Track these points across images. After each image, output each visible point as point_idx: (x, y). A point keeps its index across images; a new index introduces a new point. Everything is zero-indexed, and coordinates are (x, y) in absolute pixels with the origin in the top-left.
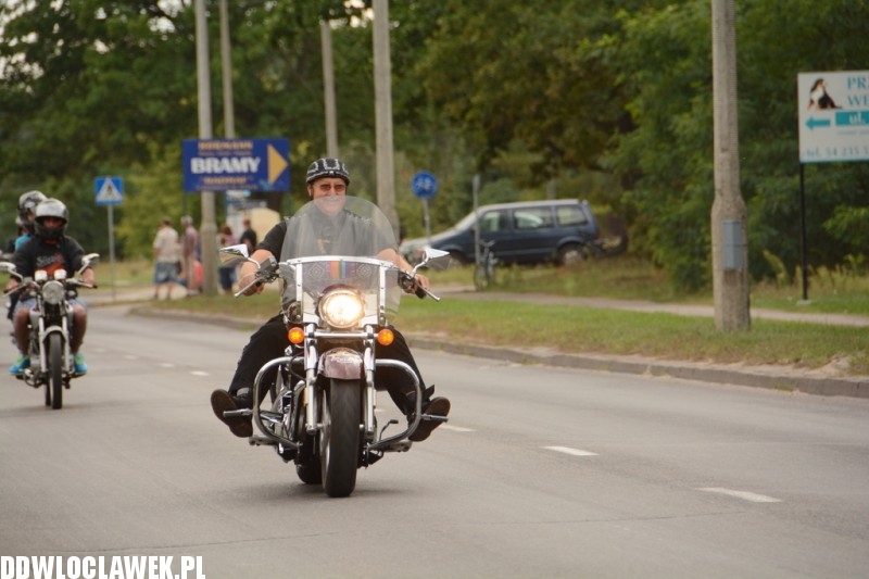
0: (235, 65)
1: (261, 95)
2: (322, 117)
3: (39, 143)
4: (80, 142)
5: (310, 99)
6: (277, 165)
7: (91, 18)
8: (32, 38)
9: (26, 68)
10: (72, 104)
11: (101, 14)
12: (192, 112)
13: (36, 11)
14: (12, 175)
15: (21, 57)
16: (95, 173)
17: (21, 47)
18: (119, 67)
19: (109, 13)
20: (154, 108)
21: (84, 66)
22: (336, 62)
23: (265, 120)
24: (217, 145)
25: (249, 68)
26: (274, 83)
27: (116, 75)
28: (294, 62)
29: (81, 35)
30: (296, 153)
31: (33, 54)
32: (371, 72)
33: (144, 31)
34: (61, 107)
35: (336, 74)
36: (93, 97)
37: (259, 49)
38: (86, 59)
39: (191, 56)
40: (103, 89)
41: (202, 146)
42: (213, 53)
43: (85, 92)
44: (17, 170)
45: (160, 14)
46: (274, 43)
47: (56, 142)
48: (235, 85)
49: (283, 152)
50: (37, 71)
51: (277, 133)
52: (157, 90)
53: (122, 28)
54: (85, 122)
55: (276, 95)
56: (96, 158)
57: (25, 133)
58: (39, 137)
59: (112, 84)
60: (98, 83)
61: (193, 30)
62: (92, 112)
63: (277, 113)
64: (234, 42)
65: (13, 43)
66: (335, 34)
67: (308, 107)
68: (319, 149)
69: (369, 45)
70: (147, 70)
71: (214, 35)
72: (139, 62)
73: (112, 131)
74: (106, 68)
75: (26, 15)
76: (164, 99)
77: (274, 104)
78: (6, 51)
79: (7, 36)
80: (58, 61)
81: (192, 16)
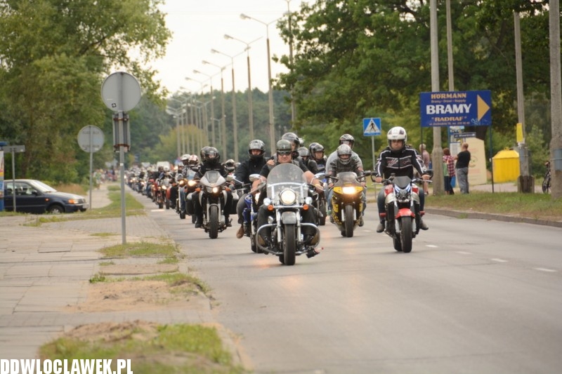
0: (455, 44)
1: (473, 62)
2: (514, 76)
3: (328, 97)
4: (354, 95)
5: (506, 64)
6: (483, 108)
7: (361, 14)
8: (324, 27)
9: (319, 48)
10: (349, 71)
11: (368, 11)
12: (427, 74)
13: (327, 10)
15: (316, 40)
16: (363, 116)
17: (316, 34)
18: (380, 47)
19: (373, 12)
20: (401, 72)
21: (356, 46)
22: (522, 39)
23: (476, 78)
24: (443, 96)
25: (464, 45)
26: (481, 54)
27: (377, 51)
28: (495, 40)
29: (356, 25)
30: (497, 99)
31: (324, 38)
32: (547, 46)
33: (397, 22)
34: (342, 73)
35: (523, 47)
36: (362, 66)
37: (471, 33)
38: (358, 41)
39: (426, 37)
40: (369, 61)
41: (433, 96)
42: (441, 36)
43: (357, 63)
45: (407, 10)
46: (482, 28)
47: (338, 96)
48: (455, 57)
49: (488, 101)
50: (326, 48)
51: (484, 86)
52: (404, 61)
53: (382, 20)
54: (357, 82)
55: (483, 62)
56: (364, 105)
57: (318, 90)
58: (328, 92)
59: (374, 57)
60: (365, 56)
61: (428, 21)
62: (362, 76)
63: (484, 74)
64: (455, 28)
65: (312, 30)
66: (522, 21)
67: (504, 69)
68: (512, 97)
69: (546, 27)
70: (397, 47)
71: (442, 24)
72: (392, 43)
73: (375, 88)
74: (371, 47)
75: (320, 13)
76: (408, 66)
77: (481, 67)
78: (307, 36)
79: (308, 26)
80: (340, 42)
81: (428, 12)
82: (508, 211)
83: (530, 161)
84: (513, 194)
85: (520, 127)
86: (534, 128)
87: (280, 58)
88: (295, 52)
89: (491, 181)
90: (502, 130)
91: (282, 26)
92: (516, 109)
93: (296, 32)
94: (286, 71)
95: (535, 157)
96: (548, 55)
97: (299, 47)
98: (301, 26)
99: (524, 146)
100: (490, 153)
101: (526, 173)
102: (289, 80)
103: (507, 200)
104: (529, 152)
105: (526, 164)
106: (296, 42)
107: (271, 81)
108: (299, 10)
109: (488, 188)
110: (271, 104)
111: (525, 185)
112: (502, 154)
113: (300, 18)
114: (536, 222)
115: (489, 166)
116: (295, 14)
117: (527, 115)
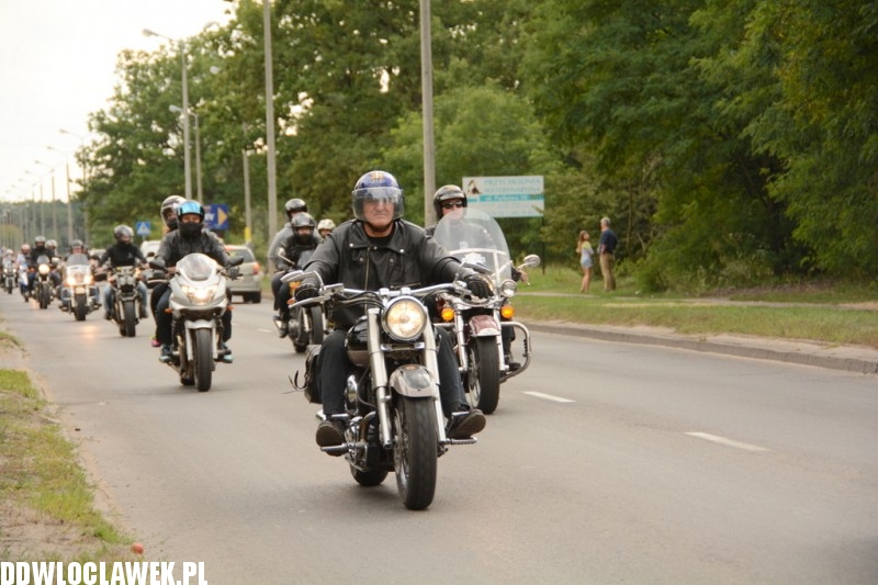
0: (203, 170)
1: (215, 185)
2: (243, 196)
3: (111, 207)
4: (130, 206)
5: (237, 187)
6: (222, 217)
7: (135, 149)
8: (108, 157)
9: (105, 172)
10: (127, 188)
11: (140, 147)
13: (111, 145)
14: (98, 221)
15: (103, 166)
16: (137, 220)
17: (103, 162)
18: (150, 171)
19: (144, 146)
20: (164, 191)
21: (131, 170)
22: (250, 169)
23: (217, 196)
25: (209, 172)
26: (221, 179)
27: (147, 175)
28: (230, 170)
29: (131, 156)
30: (231, 211)
31: (109, 164)
32: (266, 175)
33: (161, 155)
34: (121, 189)
35: (251, 175)
36: (136, 185)
37: (213, 163)
38: (133, 167)
39: (182, 167)
40: (141, 181)
42: (193, 165)
43: (132, 182)
44: (101, 218)
45: (168, 147)
46: (221, 161)
47: (119, 206)
48: (203, 180)
49: (226, 210)
50: (110, 172)
51: (222, 202)
52: (166, 182)
53: (150, 154)
54: (133, 196)
55: (221, 185)
56: (137, 213)
57: (105, 201)
58: (111, 203)
59: (145, 179)
60: (138, 177)
61: (183, 154)
62: (136, 192)
63: (222, 193)
64: (202, 160)
65: (100, 160)
66: (250, 158)
67: (236, 190)
68: (242, 210)
69: (265, 162)
70: (162, 172)
71: (193, 156)
72: (158, 169)
73: (145, 201)
74: (143, 172)
75: (106, 147)
76: (170, 187)
77: (220, 189)
78: (96, 163)
79: (96, 156)
80: (120, 168)
81: (183, 148)
85: (248, 231)
86: (257, 230)
88: (88, 176)
90: (236, 233)
91: (78, 155)
92: (244, 218)
93: (88, 161)
94: (80, 188)
96: (266, 181)
97: (90, 171)
98: (92, 156)
99: (250, 244)
102: (82, 196)
106: (88, 167)
107: (70, 196)
108: (90, 144)
110: (70, 211)
113: (91, 151)
116: (88, 148)
117: (253, 223)
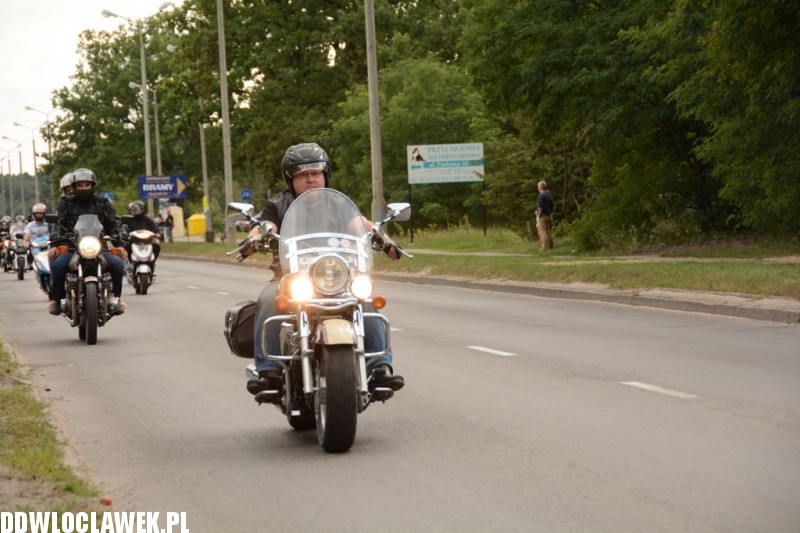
0: (162, 143)
1: (173, 156)
2: (201, 166)
5: (195, 158)
6: (181, 187)
7: (98, 123)
8: (72, 132)
9: (70, 146)
10: (90, 161)
11: (102, 122)
12: (143, 164)
13: (74, 121)
15: (67, 141)
16: (100, 191)
17: (66, 137)
18: (111, 145)
19: (106, 121)
20: (126, 163)
21: (95, 144)
22: (206, 141)
23: (175, 167)
24: (154, 179)
25: (167, 144)
26: (179, 151)
27: (109, 148)
28: (188, 142)
29: (94, 131)
30: (189, 181)
31: (73, 139)
32: (222, 146)
33: (122, 129)
34: (86, 163)
35: (207, 147)
36: (99, 158)
37: (172, 136)
38: (96, 141)
39: (142, 140)
40: (103, 154)
41: (148, 179)
42: (152, 138)
43: (96, 156)
45: (129, 121)
46: (179, 134)
48: (162, 152)
49: (184, 182)
50: (74, 146)
51: (181, 173)
52: (127, 155)
53: (112, 128)
55: (181, 156)
56: (101, 184)
59: (107, 152)
60: (100, 151)
61: (143, 128)
62: (99, 165)
63: (181, 164)
64: (161, 133)
65: (64, 134)
66: (205, 130)
67: (194, 161)
68: (200, 179)
69: (221, 134)
70: (123, 146)
71: (152, 130)
72: (119, 142)
73: (108, 173)
74: (105, 145)
75: (69, 122)
76: (131, 159)
77: (179, 160)
78: (61, 138)
79: (60, 131)
80: (83, 142)
81: (143, 122)
82: (198, 254)
83: (212, 221)
84: (201, 244)
85: (205, 199)
86: (213, 199)
87: (40, 154)
88: (53, 150)
89: (187, 235)
90: (194, 201)
91: (43, 131)
92: (202, 187)
93: (53, 135)
94: (45, 162)
95: (216, 219)
96: (222, 152)
97: (55, 146)
98: (56, 131)
99: (208, 212)
100: (186, 216)
101: (210, 229)
102: (48, 169)
103: (198, 247)
104: (212, 215)
105: (210, 223)
106: (54, 142)
107: (36, 169)
108: (55, 121)
109: (185, 239)
110: (36, 183)
111: (209, 237)
112: (194, 217)
113: (56, 126)
114: (216, 261)
115: (186, 225)
116: (53, 123)
117: (210, 192)
